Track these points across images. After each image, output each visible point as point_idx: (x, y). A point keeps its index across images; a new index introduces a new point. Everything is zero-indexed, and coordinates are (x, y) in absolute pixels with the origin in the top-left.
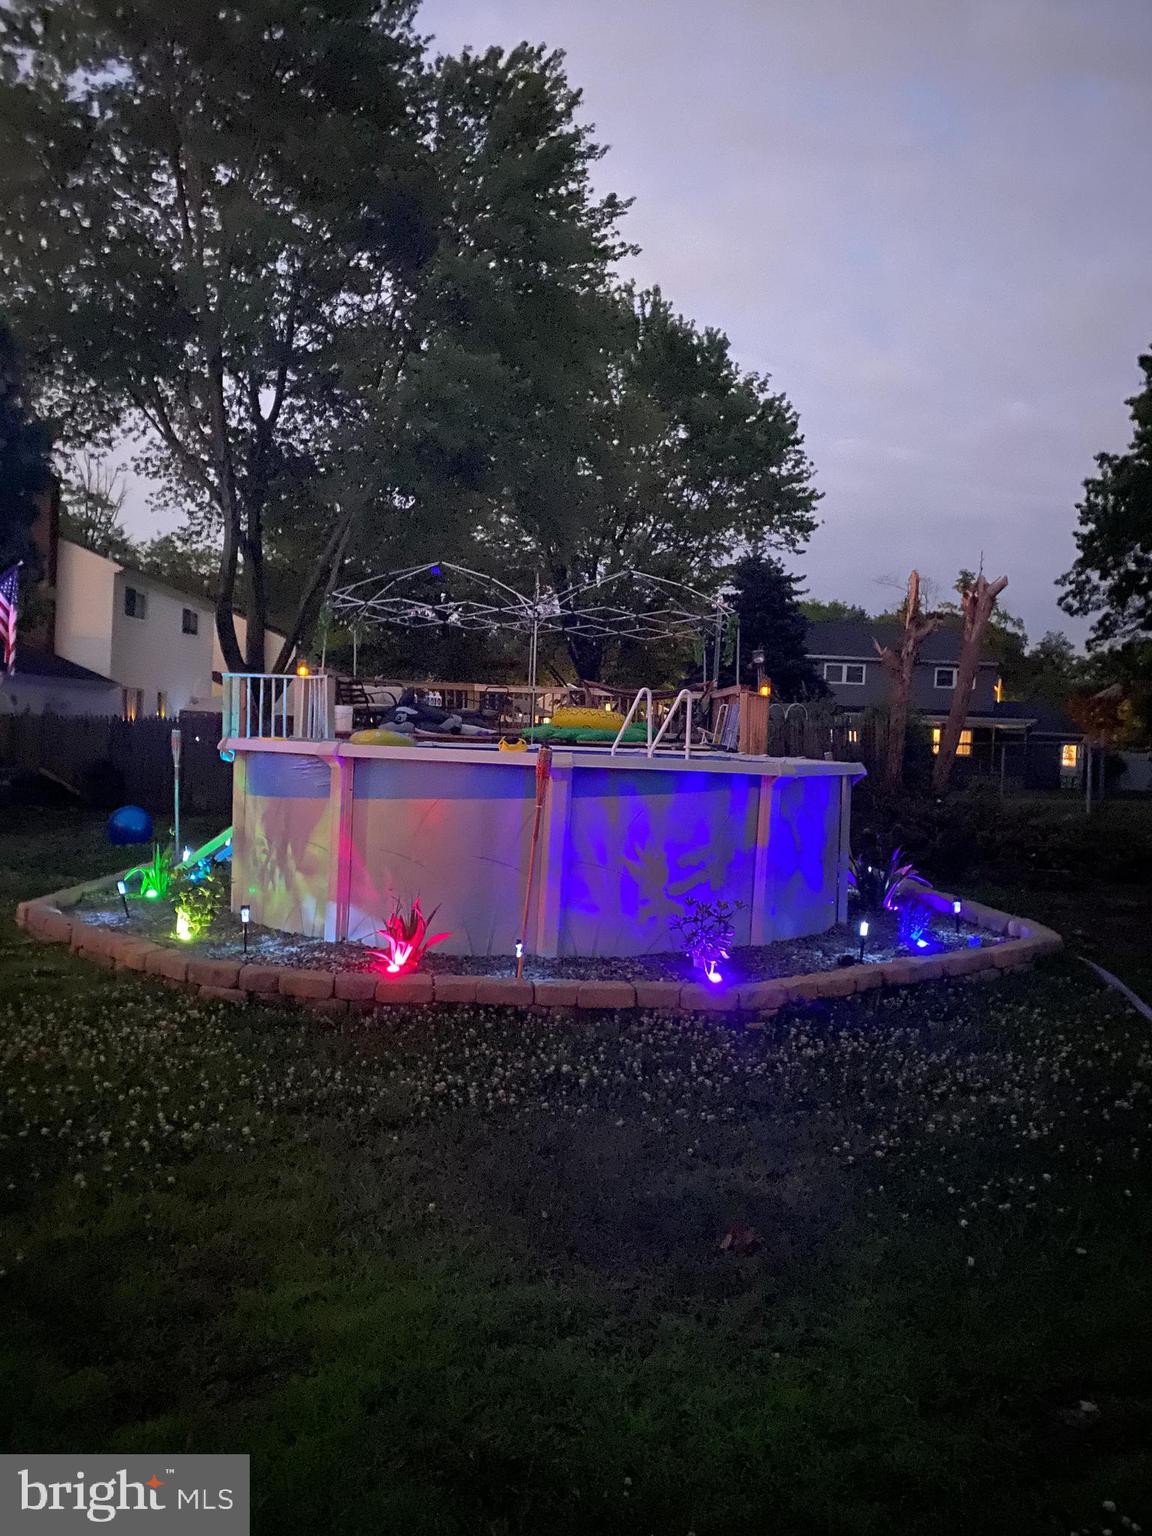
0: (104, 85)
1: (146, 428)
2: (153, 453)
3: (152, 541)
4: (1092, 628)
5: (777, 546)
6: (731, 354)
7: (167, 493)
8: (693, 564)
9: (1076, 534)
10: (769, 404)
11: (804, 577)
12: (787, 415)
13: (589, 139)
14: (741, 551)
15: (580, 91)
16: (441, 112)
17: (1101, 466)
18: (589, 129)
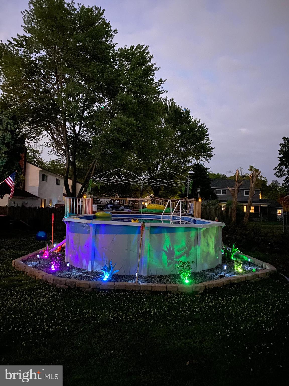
0: (40, 56)
1: (48, 135)
2: (49, 142)
3: (49, 161)
4: (284, 181)
5: (203, 161)
6: (191, 114)
7: (53, 151)
8: (182, 165)
9: (278, 157)
10: (200, 126)
11: (210, 168)
12: (205, 129)
13: (155, 66)
14: (194, 162)
15: (153, 55)
16: (119, 61)
17: (284, 140)
18: (155, 64)
